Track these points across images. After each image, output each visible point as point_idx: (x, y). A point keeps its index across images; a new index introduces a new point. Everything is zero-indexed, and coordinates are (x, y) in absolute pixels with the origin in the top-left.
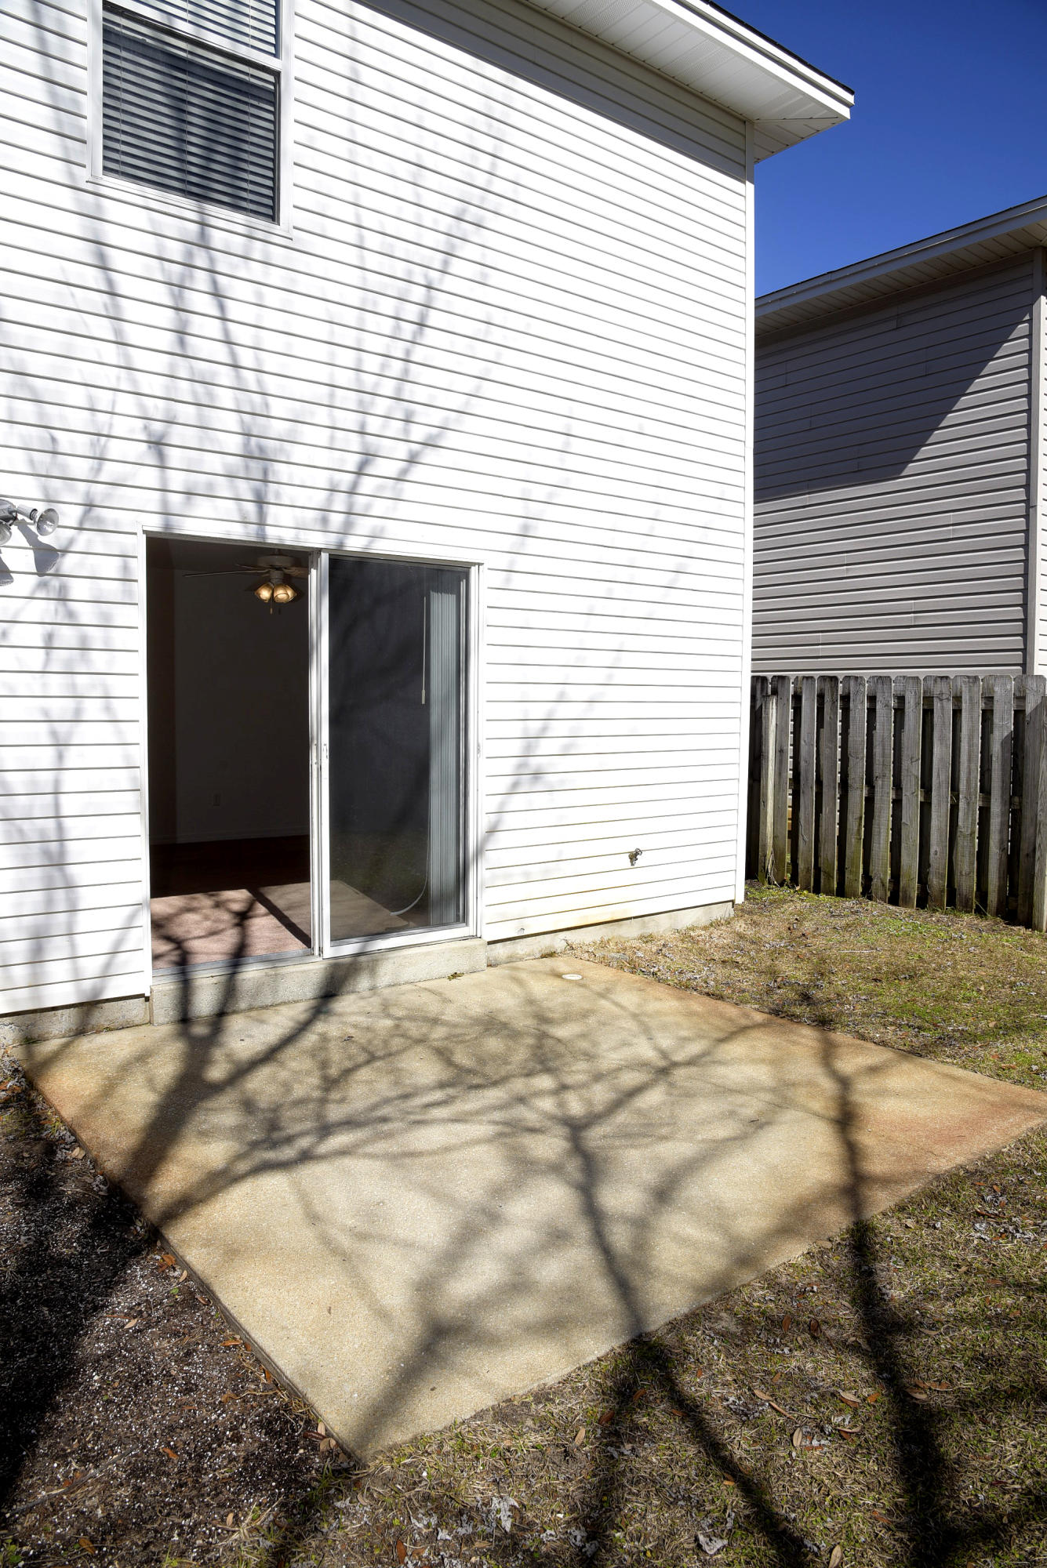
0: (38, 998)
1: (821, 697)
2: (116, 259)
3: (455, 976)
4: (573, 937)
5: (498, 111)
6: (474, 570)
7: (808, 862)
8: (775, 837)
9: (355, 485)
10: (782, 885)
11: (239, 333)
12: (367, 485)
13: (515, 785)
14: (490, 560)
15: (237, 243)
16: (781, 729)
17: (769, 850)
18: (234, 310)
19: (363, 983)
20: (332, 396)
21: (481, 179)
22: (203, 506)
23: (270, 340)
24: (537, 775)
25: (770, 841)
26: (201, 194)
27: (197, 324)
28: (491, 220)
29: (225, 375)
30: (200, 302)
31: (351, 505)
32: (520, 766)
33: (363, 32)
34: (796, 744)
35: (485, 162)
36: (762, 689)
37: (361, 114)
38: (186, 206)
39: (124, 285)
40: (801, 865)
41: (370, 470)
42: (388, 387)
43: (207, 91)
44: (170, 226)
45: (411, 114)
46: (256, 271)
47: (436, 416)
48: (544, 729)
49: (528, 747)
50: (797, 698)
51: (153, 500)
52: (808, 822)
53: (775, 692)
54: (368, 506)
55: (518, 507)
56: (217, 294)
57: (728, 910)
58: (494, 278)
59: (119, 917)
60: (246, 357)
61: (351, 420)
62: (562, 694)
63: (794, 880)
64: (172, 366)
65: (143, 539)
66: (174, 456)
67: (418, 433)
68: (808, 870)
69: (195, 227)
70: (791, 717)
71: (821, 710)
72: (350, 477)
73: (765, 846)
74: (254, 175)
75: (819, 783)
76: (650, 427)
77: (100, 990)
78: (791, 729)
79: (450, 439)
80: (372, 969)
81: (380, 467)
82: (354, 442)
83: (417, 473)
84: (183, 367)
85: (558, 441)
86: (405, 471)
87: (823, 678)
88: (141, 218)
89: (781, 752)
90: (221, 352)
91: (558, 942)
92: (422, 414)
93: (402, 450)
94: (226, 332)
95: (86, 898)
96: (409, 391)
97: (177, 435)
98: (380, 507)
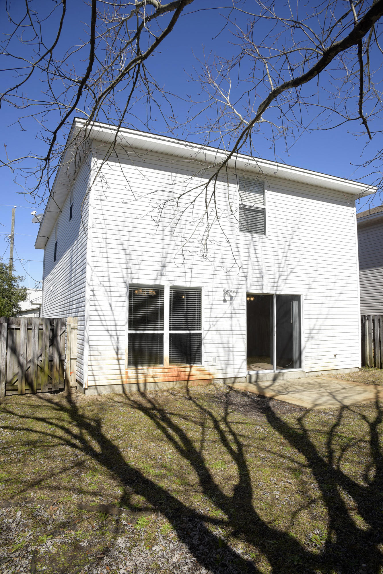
0: (226, 376)
1: (379, 320)
2: (239, 246)
3: (300, 378)
4: (323, 373)
5: (301, 205)
6: (301, 296)
7: (378, 361)
8: (370, 355)
9: (278, 281)
10: (372, 367)
11: (258, 256)
12: (280, 281)
13: (308, 339)
14: (304, 294)
15: (257, 240)
16: (370, 328)
17: (368, 359)
18: (257, 252)
19: (281, 378)
20: (274, 265)
21: (298, 219)
22: (253, 287)
23: (263, 256)
24: (312, 337)
25: (368, 356)
26: (250, 231)
27: (251, 255)
28: (300, 227)
29: (256, 263)
30: (252, 251)
31: (277, 285)
32: (309, 336)
33: (277, 197)
34: (374, 332)
35: (299, 216)
36: (364, 319)
37: (277, 212)
38: (249, 235)
39: (240, 250)
40: (377, 362)
41: (281, 278)
42: (283, 262)
43: (251, 213)
44: (247, 239)
45: (285, 210)
46: (261, 244)
47: (292, 267)
48: (314, 328)
49: (311, 332)
50: (373, 320)
51: (245, 287)
52: (378, 351)
53: (368, 319)
54: (280, 285)
55: (307, 283)
56: (255, 249)
57: (357, 370)
58: (302, 238)
59: (240, 362)
60: (260, 260)
61: (277, 269)
62: (317, 320)
63: (375, 366)
64: (248, 263)
65: (246, 294)
66: (249, 279)
67: (289, 270)
68: (379, 363)
69: (251, 238)
70: (372, 325)
71: (379, 323)
72: (277, 280)
73: (367, 357)
74: (260, 227)
75: (380, 341)
76: (334, 263)
77: (238, 375)
78: (372, 328)
79: (295, 271)
80: (283, 375)
81: (282, 277)
82: (277, 273)
83: (289, 278)
84: (250, 263)
85: (315, 268)
86: (287, 278)
87: (380, 315)
88: (243, 238)
89: (370, 334)
90: (255, 259)
91: (319, 373)
92: (290, 266)
93: (286, 274)
94: (256, 256)
95: (236, 358)
96: (287, 262)
97: (249, 275)
98: (283, 285)
